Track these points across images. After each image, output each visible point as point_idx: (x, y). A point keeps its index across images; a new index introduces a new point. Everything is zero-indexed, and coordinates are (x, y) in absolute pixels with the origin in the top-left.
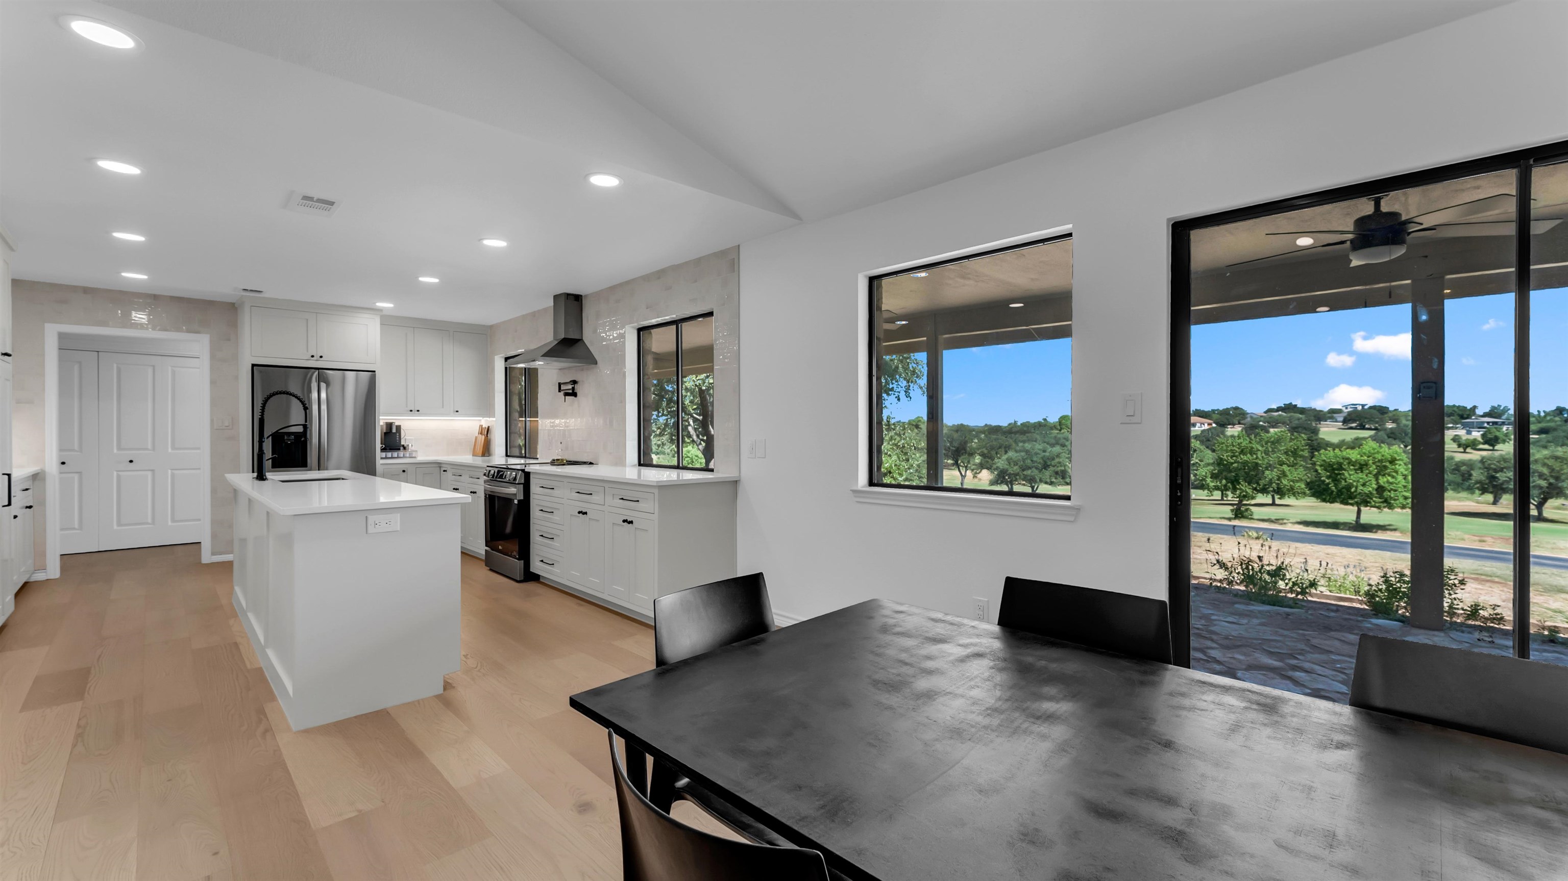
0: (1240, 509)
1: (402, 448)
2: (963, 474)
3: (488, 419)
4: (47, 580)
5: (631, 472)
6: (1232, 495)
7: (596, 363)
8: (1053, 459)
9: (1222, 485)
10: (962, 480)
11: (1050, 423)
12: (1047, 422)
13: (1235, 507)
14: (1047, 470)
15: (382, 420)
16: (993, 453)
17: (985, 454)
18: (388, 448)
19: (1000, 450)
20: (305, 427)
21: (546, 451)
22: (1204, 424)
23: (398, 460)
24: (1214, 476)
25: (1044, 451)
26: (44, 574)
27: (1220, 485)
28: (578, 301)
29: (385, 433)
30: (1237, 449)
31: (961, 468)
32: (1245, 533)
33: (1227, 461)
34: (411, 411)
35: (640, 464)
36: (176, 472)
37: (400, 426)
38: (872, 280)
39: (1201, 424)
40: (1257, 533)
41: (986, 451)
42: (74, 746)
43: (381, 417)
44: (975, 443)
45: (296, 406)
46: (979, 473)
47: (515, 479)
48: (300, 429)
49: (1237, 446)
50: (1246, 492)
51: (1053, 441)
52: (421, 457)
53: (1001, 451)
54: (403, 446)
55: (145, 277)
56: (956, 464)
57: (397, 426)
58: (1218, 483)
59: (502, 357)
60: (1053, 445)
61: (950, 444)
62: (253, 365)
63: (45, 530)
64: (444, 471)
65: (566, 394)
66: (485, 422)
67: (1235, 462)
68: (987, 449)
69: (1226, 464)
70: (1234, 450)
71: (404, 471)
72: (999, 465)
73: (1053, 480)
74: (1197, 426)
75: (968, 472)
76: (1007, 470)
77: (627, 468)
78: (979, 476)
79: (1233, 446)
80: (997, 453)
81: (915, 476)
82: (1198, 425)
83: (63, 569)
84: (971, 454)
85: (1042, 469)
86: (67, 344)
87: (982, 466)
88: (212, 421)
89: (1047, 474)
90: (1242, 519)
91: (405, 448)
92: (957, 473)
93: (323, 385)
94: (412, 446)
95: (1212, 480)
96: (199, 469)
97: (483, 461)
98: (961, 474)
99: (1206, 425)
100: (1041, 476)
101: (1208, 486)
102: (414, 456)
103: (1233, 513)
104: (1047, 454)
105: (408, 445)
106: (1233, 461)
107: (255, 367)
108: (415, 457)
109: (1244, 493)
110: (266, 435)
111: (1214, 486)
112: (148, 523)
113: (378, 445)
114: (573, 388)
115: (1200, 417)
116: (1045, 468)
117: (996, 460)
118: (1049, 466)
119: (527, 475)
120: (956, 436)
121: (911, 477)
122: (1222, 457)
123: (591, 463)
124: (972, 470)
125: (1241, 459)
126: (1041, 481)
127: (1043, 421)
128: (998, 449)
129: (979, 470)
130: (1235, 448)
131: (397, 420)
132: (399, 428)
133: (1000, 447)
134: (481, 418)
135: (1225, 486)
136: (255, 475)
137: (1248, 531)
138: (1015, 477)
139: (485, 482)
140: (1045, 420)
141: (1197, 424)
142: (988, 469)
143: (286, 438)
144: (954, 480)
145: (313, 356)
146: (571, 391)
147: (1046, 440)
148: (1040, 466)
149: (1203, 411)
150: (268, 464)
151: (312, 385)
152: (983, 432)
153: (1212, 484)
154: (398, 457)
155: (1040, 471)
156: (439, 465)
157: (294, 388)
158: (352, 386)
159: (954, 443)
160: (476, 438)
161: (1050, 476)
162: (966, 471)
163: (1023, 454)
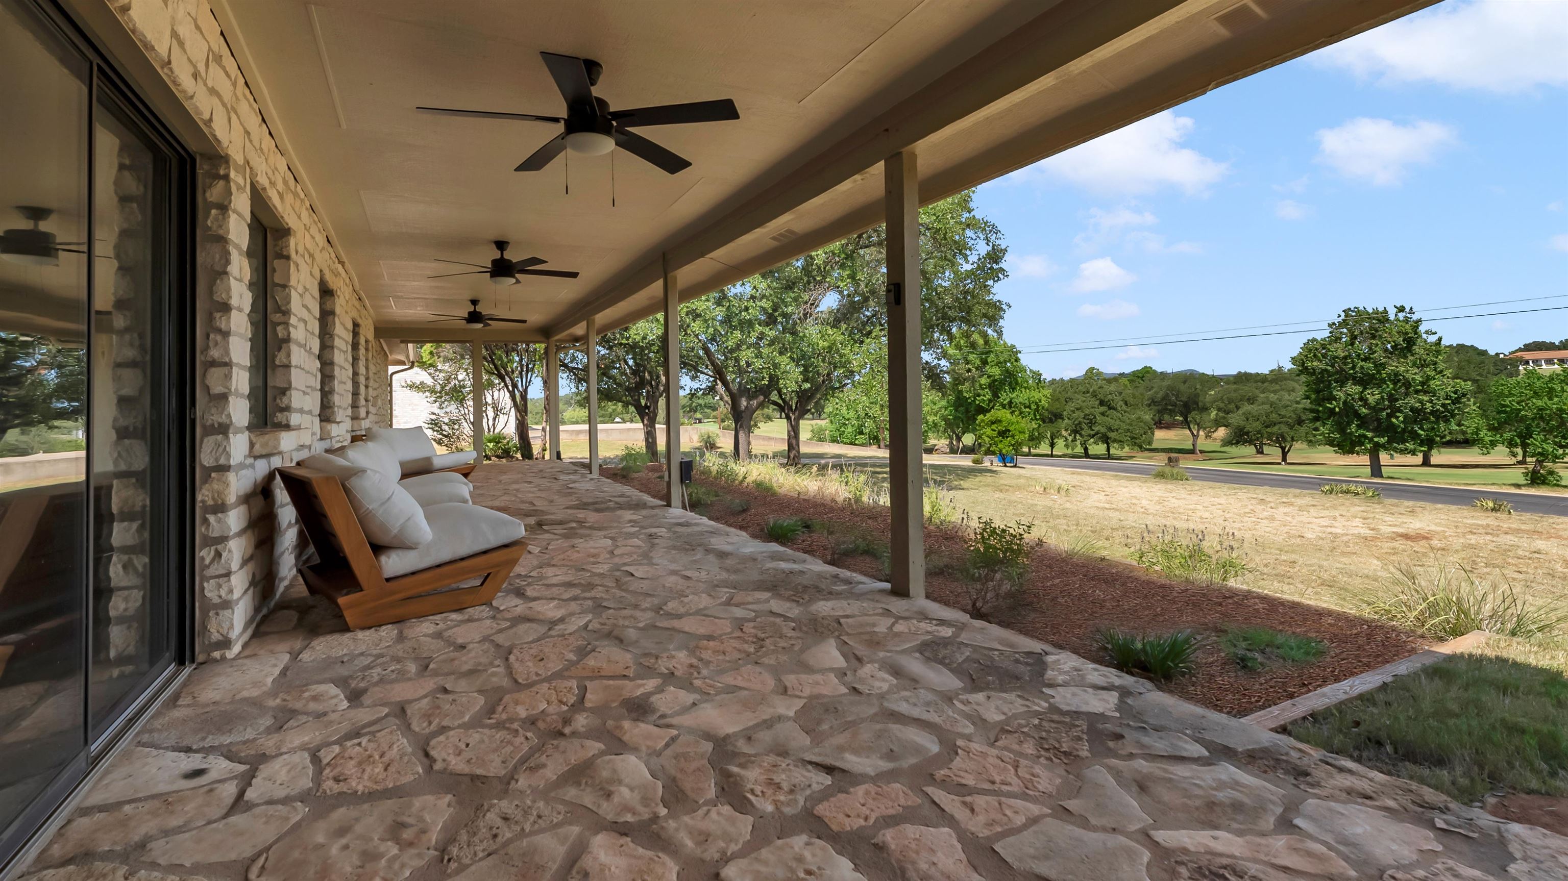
0: (1538, 472)
2: (1195, 433)
6: (1523, 452)
10: (1194, 441)
13: (1531, 468)
16: (1232, 406)
17: (1222, 408)
19: (1242, 402)
31: (1192, 426)
32: (1478, 502)
41: (1222, 405)
44: (1210, 395)
46: (1213, 432)
50: (1547, 449)
53: (1242, 404)
56: (1185, 421)
61: (1176, 399)
68: (1224, 402)
72: (1236, 420)
75: (1200, 430)
78: (1214, 435)
80: (1235, 406)
81: (1127, 436)
84: (1205, 409)
87: (1218, 424)
90: (1541, 486)
92: (1187, 432)
98: (1193, 434)
109: (1544, 451)
116: (1299, 424)
117: (1234, 415)
120: (1183, 387)
124: (1206, 428)
129: (1214, 429)
133: (1242, 400)
137: (1482, 498)
142: (1224, 426)
144: (1185, 441)
152: (1229, 383)
155: (1291, 428)
159: (1181, 396)
162: (1198, 430)
163: (1267, 407)
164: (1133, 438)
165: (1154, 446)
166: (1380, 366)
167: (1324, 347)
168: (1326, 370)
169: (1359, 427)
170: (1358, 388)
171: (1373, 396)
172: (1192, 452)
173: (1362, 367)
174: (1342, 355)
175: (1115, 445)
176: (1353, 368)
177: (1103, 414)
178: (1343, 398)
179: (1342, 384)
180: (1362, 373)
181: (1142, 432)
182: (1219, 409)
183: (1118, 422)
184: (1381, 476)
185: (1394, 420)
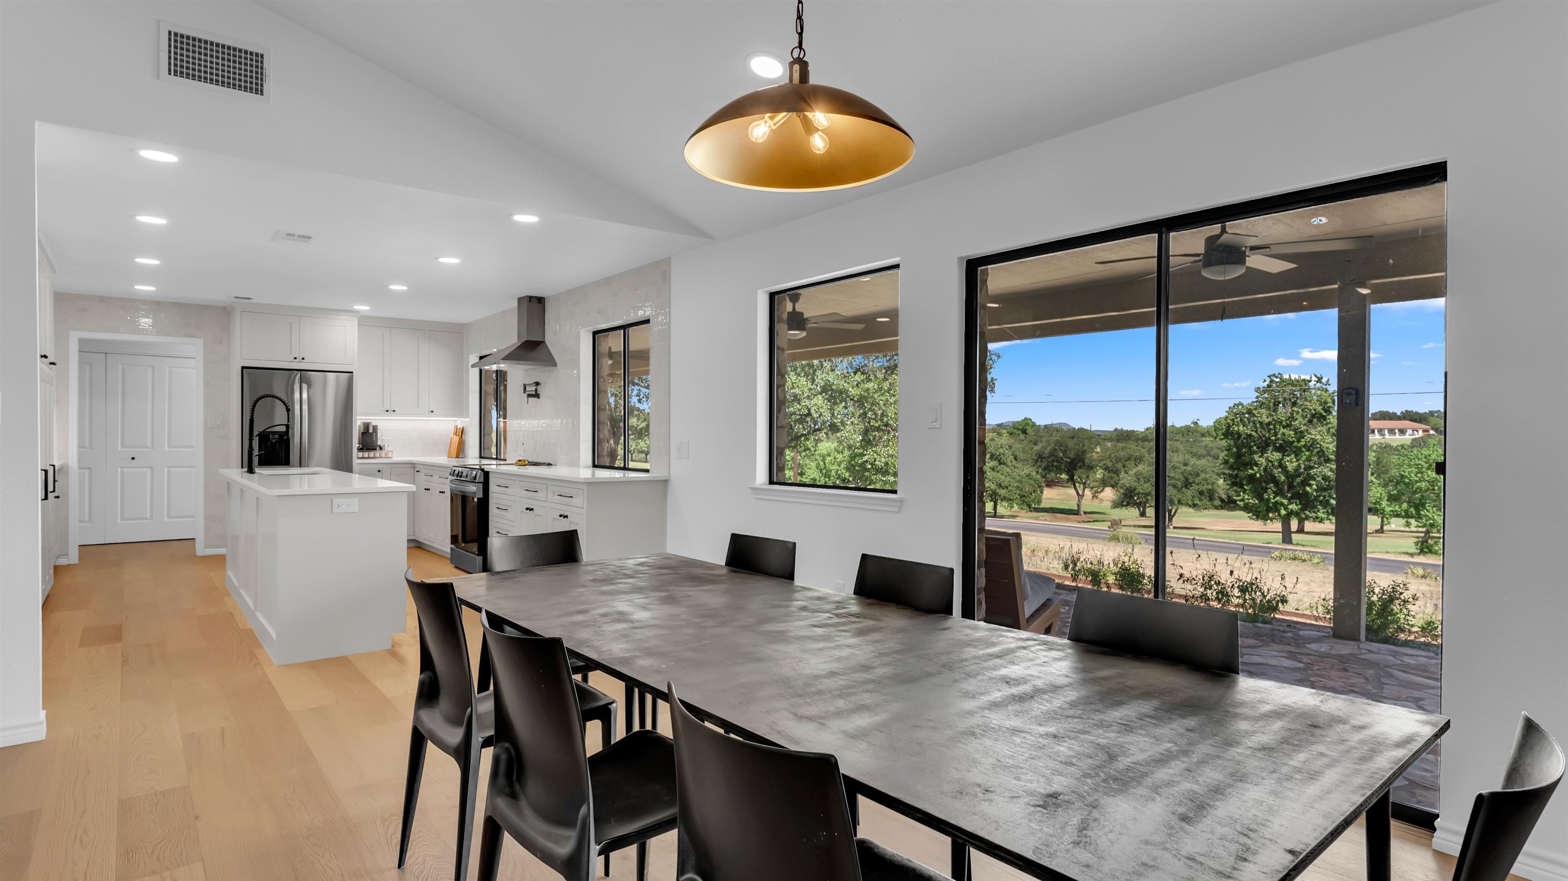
0: (1426, 542)
1: (378, 448)
2: (1080, 493)
3: (463, 419)
4: (69, 565)
5: (585, 472)
6: (1416, 523)
7: (556, 366)
8: (1198, 475)
9: (1402, 510)
10: (1079, 501)
11: (1203, 428)
12: (1199, 426)
13: (1420, 539)
14: (1189, 489)
15: (358, 421)
16: (1119, 465)
17: (1109, 468)
18: (365, 448)
19: (1129, 462)
20: (287, 426)
21: (513, 453)
22: (1417, 431)
23: (375, 460)
24: (1392, 499)
25: (1186, 465)
26: (66, 559)
27: (1399, 510)
28: (541, 303)
29: (362, 433)
30: (1423, 463)
31: (1077, 485)
32: (1409, 570)
33: (1409, 479)
34: (387, 411)
35: (594, 466)
36: (172, 469)
37: (377, 426)
38: (772, 295)
39: (1413, 431)
40: (1424, 569)
41: (1110, 464)
42: (123, 667)
43: (357, 417)
44: (1097, 453)
45: (280, 408)
46: (1100, 492)
47: (475, 478)
48: (283, 429)
49: (1424, 460)
50: (1434, 520)
51: (1203, 452)
52: (397, 458)
53: (1130, 464)
54: (380, 446)
55: (153, 289)
56: (1071, 479)
57: (373, 426)
58: (1397, 508)
59: (476, 356)
60: (1200, 457)
61: (1063, 455)
62: (243, 368)
63: (68, 519)
64: (417, 471)
65: (530, 396)
66: (460, 422)
67: (1420, 481)
68: (1111, 461)
69: (1408, 483)
70: (1419, 464)
71: (379, 471)
72: (1125, 481)
73: (1197, 502)
74: (1407, 434)
75: (1086, 490)
76: (1135, 489)
77: (581, 469)
78: (1101, 495)
79: (1419, 459)
80: (1124, 466)
81: (1016, 494)
82: (1409, 432)
83: (81, 557)
84: (1091, 468)
85: (1182, 487)
86: (86, 348)
87: (1104, 483)
88: (205, 422)
89: (1189, 493)
90: (1429, 555)
91: (381, 448)
92: (1072, 491)
93: (305, 386)
94: (388, 446)
95: (1389, 503)
96: (194, 467)
97: (457, 462)
98: (1077, 492)
99: (1420, 432)
100: (1180, 497)
101: (1384, 511)
102: (389, 456)
103: (1418, 547)
104: (1189, 468)
105: (384, 446)
106: (1418, 479)
107: (244, 370)
108: (391, 458)
109: (1431, 521)
110: (255, 435)
111: (1390, 511)
112: (146, 518)
113: (356, 445)
114: (536, 389)
115: (1412, 420)
116: (1186, 487)
117: (1122, 475)
118: (1192, 483)
119: (486, 474)
120: (1071, 444)
121: (1009, 495)
122: (1403, 473)
123: (549, 464)
124: (1092, 488)
125: (1428, 476)
126: (1179, 502)
127: (1192, 425)
128: (1125, 461)
129: (1101, 489)
130: (1420, 462)
131: (374, 420)
132: (375, 428)
133: (1129, 459)
134: (457, 419)
135: (1406, 511)
136: (246, 470)
137: (1413, 567)
138: (1145, 497)
139: (451, 481)
140: (1196, 423)
141: (1408, 430)
142: (1113, 486)
143: (271, 436)
144: (1068, 500)
145: (295, 358)
146: (534, 393)
147: (1194, 450)
148: (1179, 483)
149: (1417, 413)
150: (256, 460)
151: (295, 386)
152: (1110, 440)
153: (1388, 509)
154: (374, 457)
155: (1180, 491)
156: (413, 465)
157: (279, 391)
158: (332, 386)
159: (1068, 452)
160: (451, 438)
161: (1193, 497)
162: (1084, 490)
164: (1022, 496)
165: (1043, 505)
166: (1300, 435)
167: (1249, 412)
168: (1251, 436)
169: (1276, 494)
170: (1277, 456)
171: (1291, 464)
172: (1076, 513)
173: (1283, 434)
174: (1267, 421)
175: (1005, 504)
176: (1276, 434)
177: (993, 469)
178: (1265, 464)
179: (1263, 450)
180: (1283, 440)
181: (1032, 490)
182: (1106, 468)
183: (1008, 479)
184: (1292, 544)
185: (1308, 489)
